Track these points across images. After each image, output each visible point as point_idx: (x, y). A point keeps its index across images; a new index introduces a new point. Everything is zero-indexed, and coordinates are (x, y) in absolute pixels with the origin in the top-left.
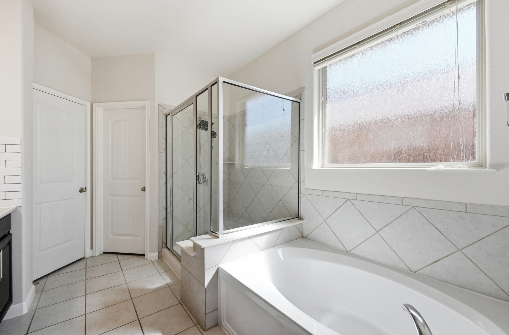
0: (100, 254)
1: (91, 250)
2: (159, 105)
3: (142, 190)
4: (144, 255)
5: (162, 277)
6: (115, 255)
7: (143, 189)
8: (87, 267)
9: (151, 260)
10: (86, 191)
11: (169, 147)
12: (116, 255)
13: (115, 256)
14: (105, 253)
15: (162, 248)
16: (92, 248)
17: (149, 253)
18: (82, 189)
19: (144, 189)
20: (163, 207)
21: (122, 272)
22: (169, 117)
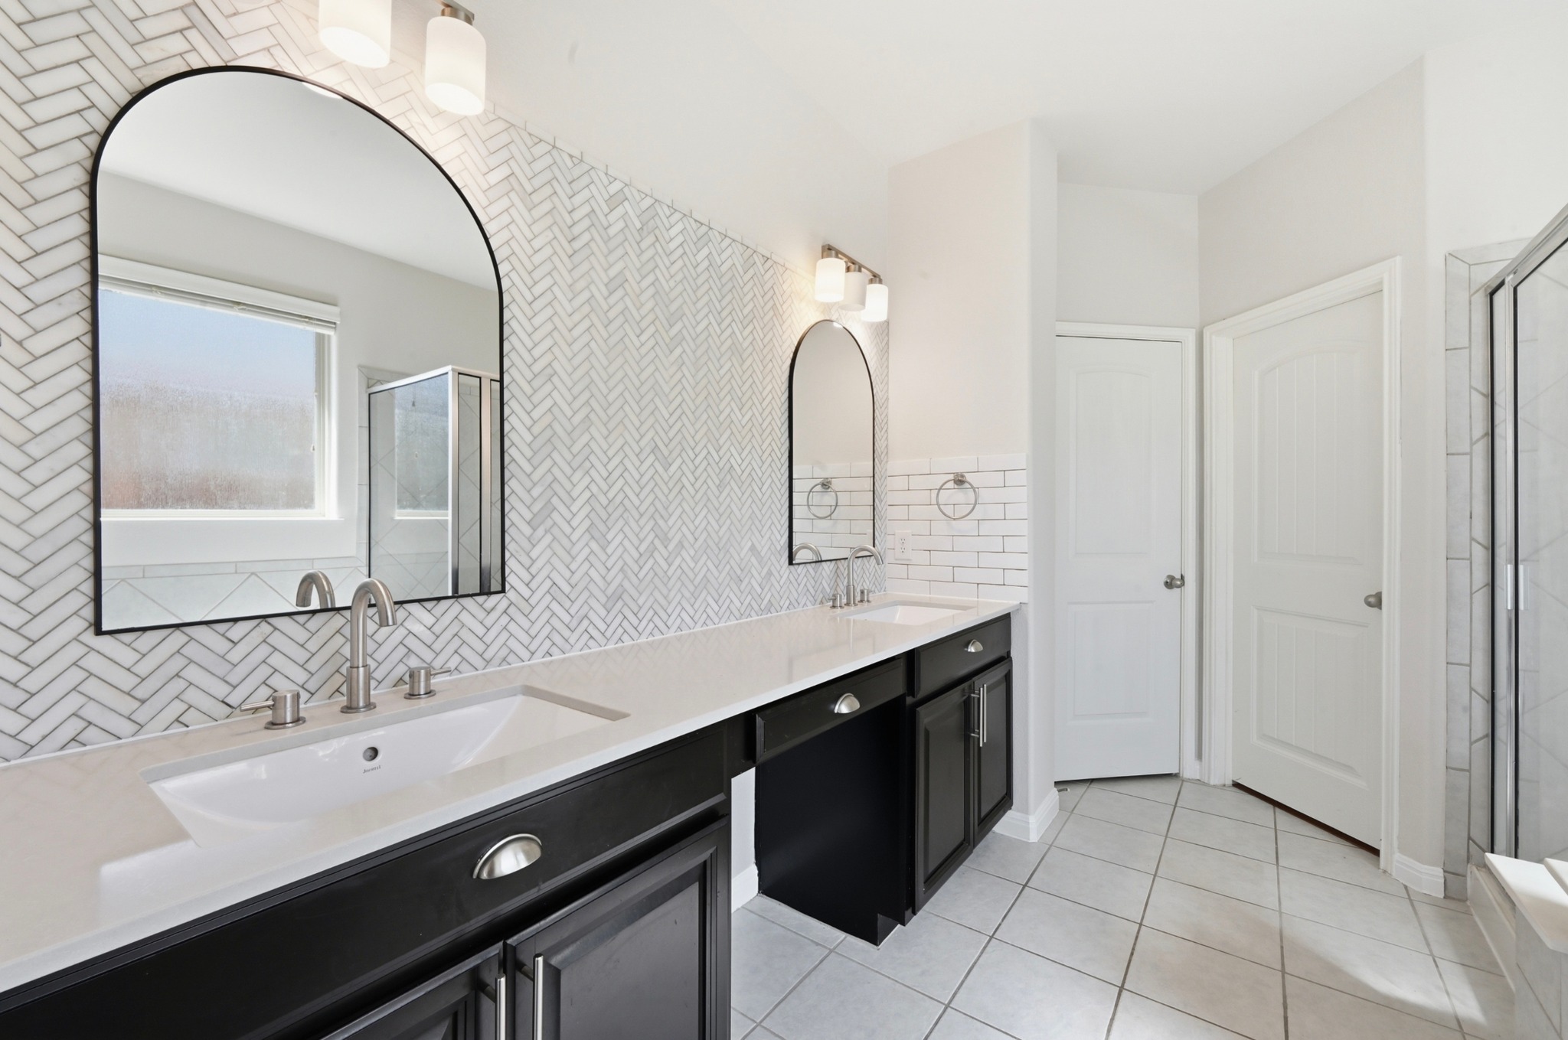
0: (1222, 782)
1: (1198, 762)
2: (1450, 259)
3: (1369, 604)
4: (1375, 852)
5: (1440, 975)
6: (1270, 807)
7: (1372, 600)
8: (1178, 805)
9: (1406, 887)
10: (1183, 584)
11: (1504, 430)
12: (1272, 806)
13: (1269, 809)
14: (1237, 785)
15: (1468, 862)
16: (1199, 755)
17: (1397, 856)
18: (1172, 578)
19: (1376, 601)
20: (1472, 689)
21: (1278, 869)
22: (1503, 298)
